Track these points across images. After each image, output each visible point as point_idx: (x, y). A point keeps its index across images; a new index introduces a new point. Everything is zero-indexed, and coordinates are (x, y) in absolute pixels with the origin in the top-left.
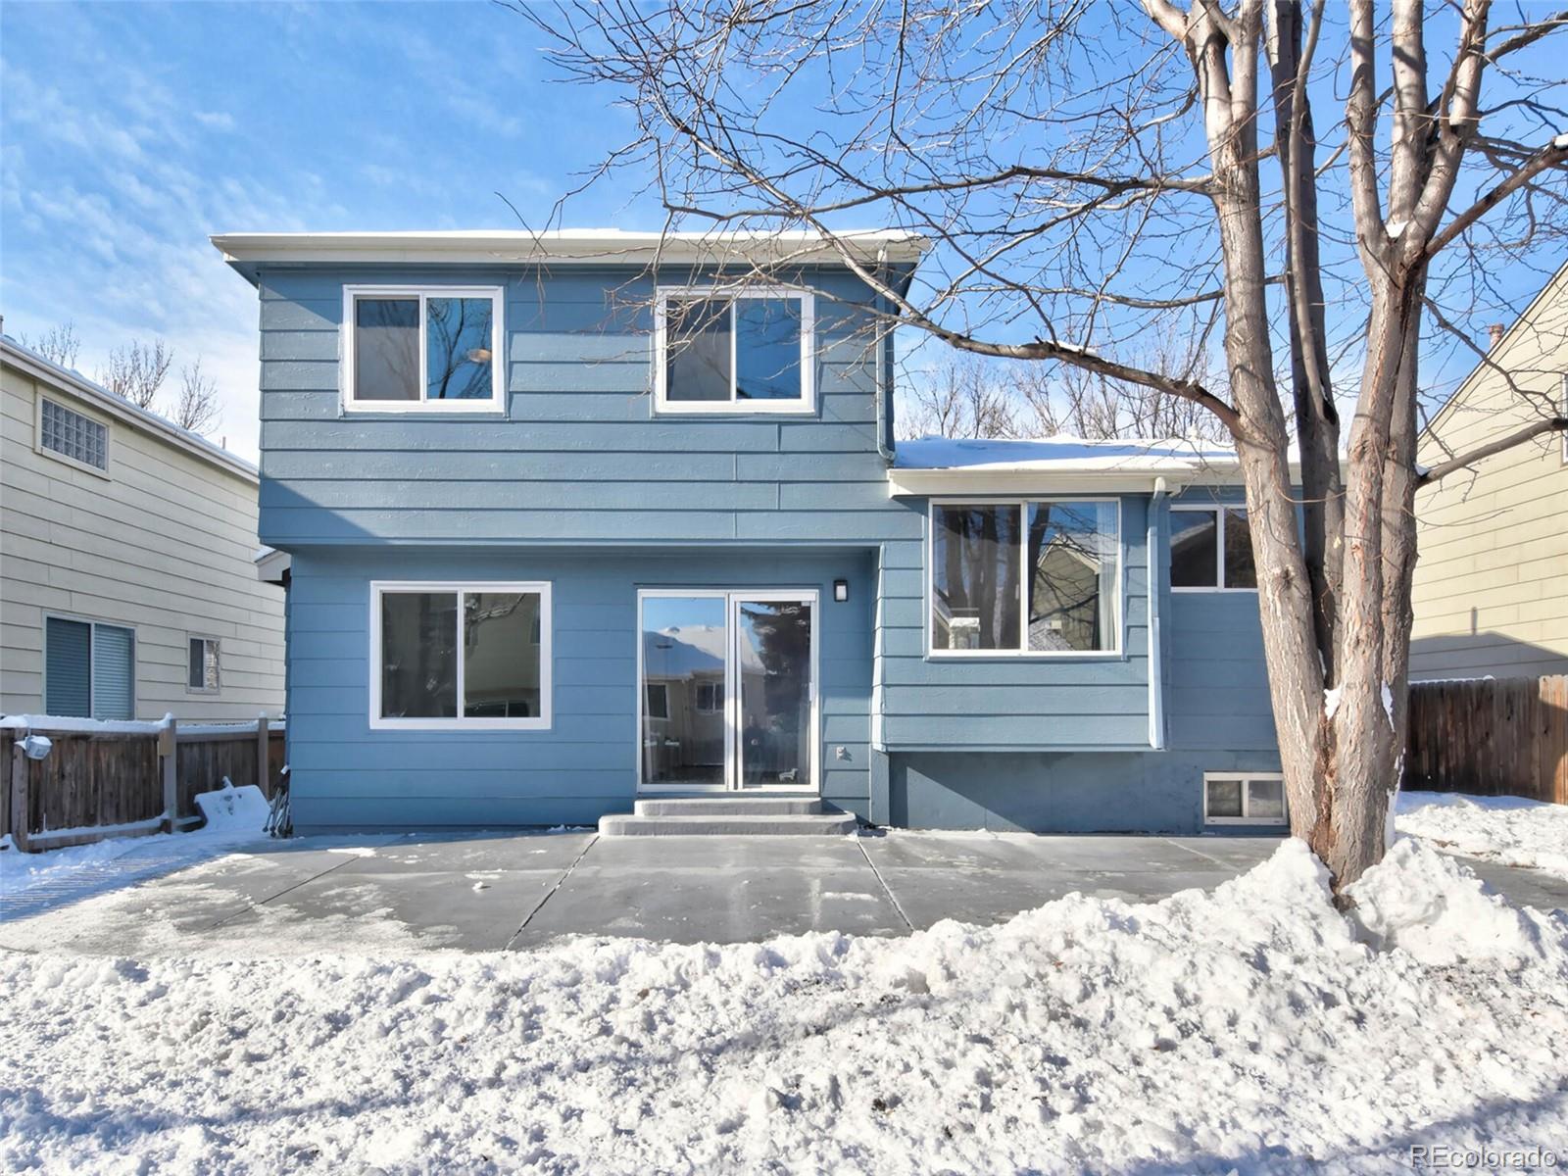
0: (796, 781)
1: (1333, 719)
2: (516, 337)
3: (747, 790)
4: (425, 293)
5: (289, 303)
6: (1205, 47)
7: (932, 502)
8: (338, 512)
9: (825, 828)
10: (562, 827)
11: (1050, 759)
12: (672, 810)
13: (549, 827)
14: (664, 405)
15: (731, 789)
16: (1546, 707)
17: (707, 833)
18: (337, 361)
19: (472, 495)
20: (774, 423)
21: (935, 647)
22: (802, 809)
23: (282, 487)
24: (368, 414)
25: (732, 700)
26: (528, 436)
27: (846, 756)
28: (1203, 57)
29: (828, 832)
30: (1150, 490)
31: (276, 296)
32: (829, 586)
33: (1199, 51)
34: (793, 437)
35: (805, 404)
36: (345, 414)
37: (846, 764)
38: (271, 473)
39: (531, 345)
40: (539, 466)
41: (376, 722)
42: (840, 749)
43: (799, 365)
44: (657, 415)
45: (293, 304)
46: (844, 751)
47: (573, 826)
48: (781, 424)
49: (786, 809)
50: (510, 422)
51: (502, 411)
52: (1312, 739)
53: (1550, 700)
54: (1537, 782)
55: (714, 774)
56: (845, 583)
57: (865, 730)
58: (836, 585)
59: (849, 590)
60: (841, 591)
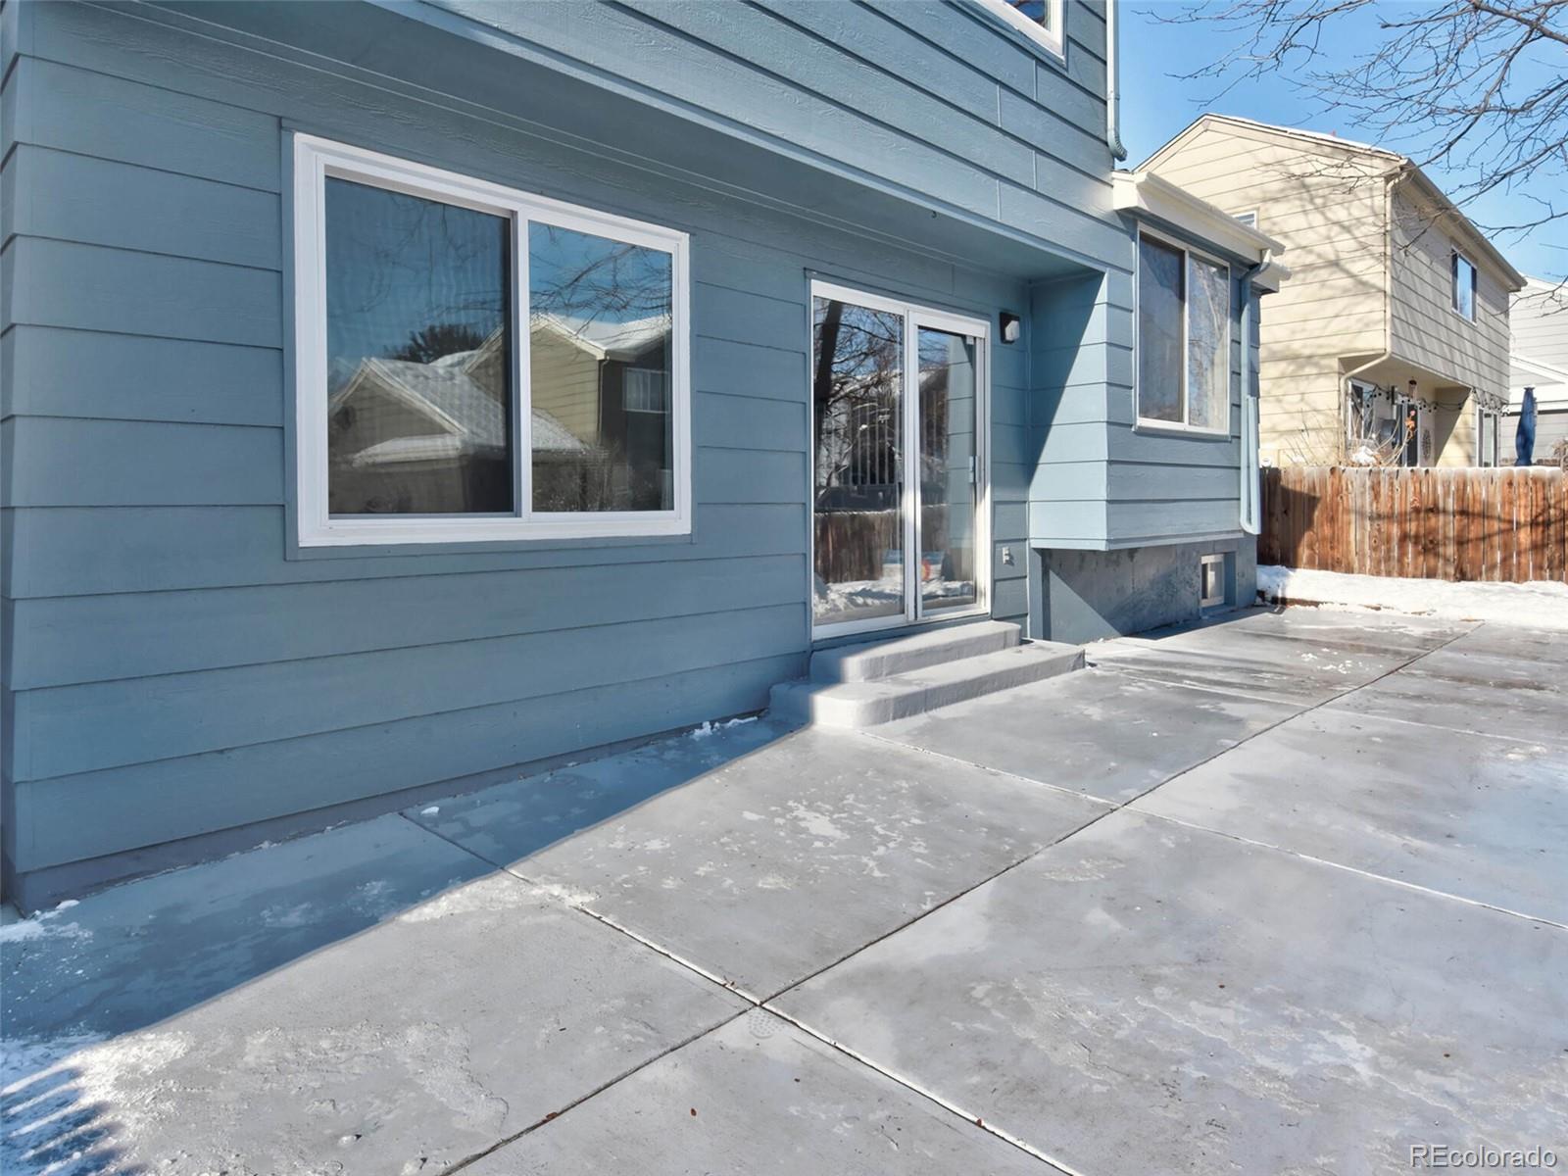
3: (924, 619)
7: (1140, 226)
15: (911, 621)
20: (1032, 55)
21: (1142, 414)
22: (1014, 638)
27: (1010, 560)
32: (997, 318)
34: (1048, 88)
35: (1054, 41)
37: (1010, 571)
42: (1005, 550)
46: (1009, 553)
47: (726, 719)
49: (1001, 642)
56: (1017, 319)
57: (1023, 523)
58: (1005, 319)
59: (1022, 328)
60: (1012, 330)
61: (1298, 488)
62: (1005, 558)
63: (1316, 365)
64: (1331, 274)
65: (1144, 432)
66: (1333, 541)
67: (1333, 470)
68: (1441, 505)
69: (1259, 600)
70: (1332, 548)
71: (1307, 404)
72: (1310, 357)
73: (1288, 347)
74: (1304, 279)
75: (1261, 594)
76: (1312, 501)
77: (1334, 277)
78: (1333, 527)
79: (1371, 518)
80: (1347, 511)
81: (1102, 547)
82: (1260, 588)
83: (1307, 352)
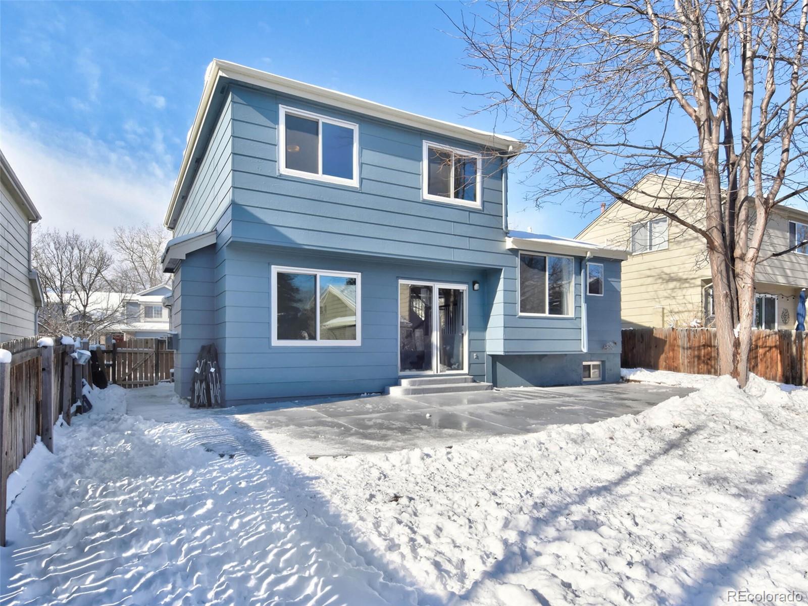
0: (458, 369)
1: (738, 338)
2: (364, 150)
3: (441, 373)
4: (323, 119)
5: (248, 107)
6: (704, 122)
7: (520, 252)
8: (277, 228)
9: (485, 388)
10: (366, 394)
11: (541, 357)
12: (421, 383)
13: (361, 394)
14: (427, 196)
15: (435, 373)
16: (656, 338)
17: (443, 392)
18: (276, 145)
19: (344, 227)
20: (467, 211)
21: (521, 312)
22: (470, 380)
23: (243, 209)
24: (292, 177)
25: (436, 332)
26: (369, 201)
27: (477, 358)
28: (703, 125)
29: (486, 389)
30: (585, 256)
31: (242, 101)
32: (471, 283)
33: (702, 123)
34: (475, 218)
35: (477, 204)
36: (281, 175)
37: (477, 361)
38: (239, 201)
39: (370, 156)
40: (375, 217)
41: (275, 342)
42: (475, 355)
43: (475, 185)
44: (424, 200)
45: (250, 108)
46: (477, 356)
47: (371, 393)
48: (470, 212)
49: (464, 381)
50: (362, 193)
51: (358, 187)
52: (732, 344)
53: (658, 336)
54: (652, 363)
55: (429, 367)
56: (478, 283)
57: (484, 346)
58: (474, 283)
59: (480, 286)
60: (476, 287)
61: (661, 337)
62: (475, 357)
63: (688, 282)
64: (696, 242)
65: (521, 317)
66: (674, 359)
67: (673, 329)
68: (713, 344)
69: (621, 380)
70: (673, 362)
71: (686, 300)
72: (686, 279)
73: (677, 276)
74: (684, 245)
75: (622, 378)
76: (663, 342)
77: (696, 244)
78: (673, 353)
79: (687, 349)
80: (678, 346)
81: (502, 353)
82: (622, 375)
83: (685, 277)
